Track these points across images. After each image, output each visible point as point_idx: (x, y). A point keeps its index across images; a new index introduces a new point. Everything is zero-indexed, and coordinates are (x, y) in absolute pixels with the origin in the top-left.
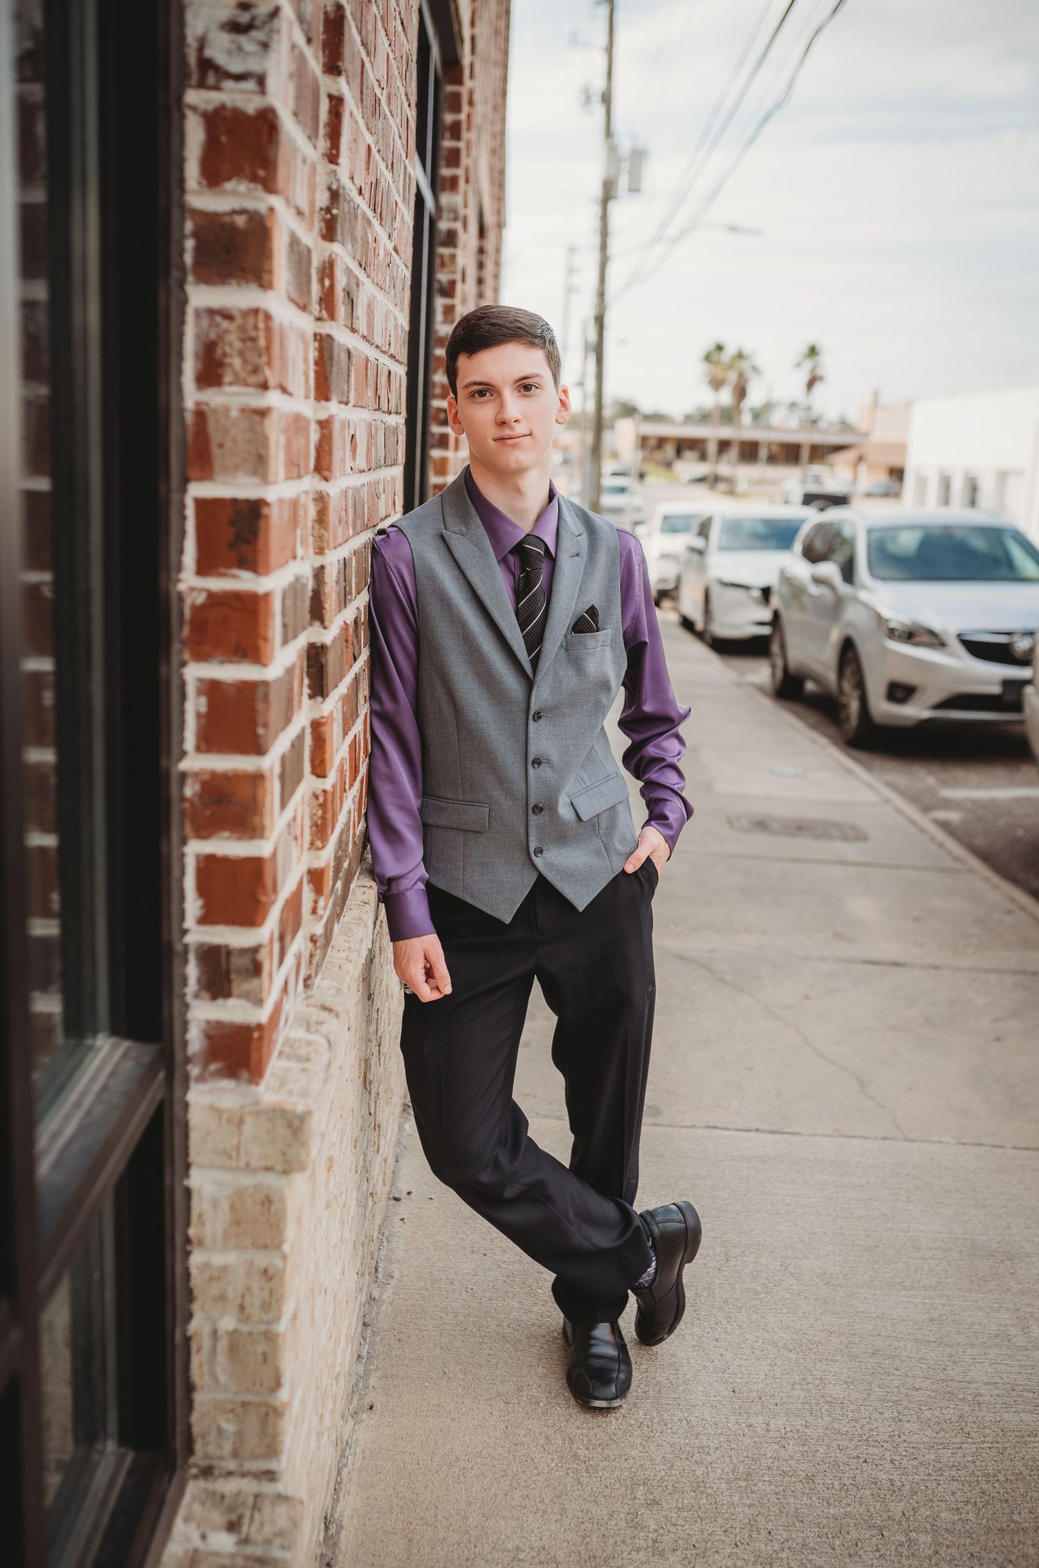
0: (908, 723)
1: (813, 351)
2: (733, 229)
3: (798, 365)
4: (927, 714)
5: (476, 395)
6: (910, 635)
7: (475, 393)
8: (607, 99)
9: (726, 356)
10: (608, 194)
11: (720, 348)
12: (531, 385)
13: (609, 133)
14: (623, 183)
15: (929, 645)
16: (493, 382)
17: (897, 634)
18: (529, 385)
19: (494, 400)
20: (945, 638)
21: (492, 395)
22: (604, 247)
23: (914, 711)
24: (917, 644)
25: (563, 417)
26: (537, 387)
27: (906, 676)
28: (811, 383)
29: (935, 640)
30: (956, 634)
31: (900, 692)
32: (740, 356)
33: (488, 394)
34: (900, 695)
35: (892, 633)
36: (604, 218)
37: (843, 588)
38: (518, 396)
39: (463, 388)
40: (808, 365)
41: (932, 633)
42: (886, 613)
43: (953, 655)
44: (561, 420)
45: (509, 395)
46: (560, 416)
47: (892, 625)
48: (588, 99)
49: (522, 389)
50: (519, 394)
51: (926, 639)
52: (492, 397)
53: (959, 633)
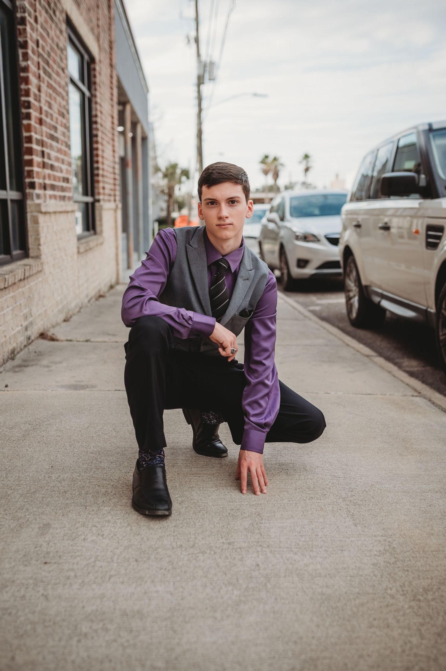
0: (307, 277)
1: (306, 157)
2: (255, 95)
3: (300, 162)
4: (314, 272)
5: (210, 204)
6: (305, 238)
7: (209, 203)
8: (197, 40)
9: (270, 159)
10: (200, 81)
11: (267, 157)
12: (235, 201)
13: (199, 55)
14: (207, 76)
15: (313, 241)
16: (217, 199)
17: (299, 237)
18: (233, 201)
19: (217, 206)
20: (319, 237)
21: (217, 204)
22: (200, 105)
23: (309, 271)
24: (308, 241)
25: (249, 215)
26: (237, 202)
27: (304, 256)
28: (307, 170)
29: (315, 239)
30: (324, 235)
31: (302, 263)
32: (275, 159)
33: (215, 204)
34: (302, 264)
35: (297, 238)
36: (199, 92)
37: (280, 223)
38: (228, 206)
39: (204, 200)
40: (304, 162)
41: (314, 236)
42: (295, 229)
43: (323, 244)
44: (248, 216)
45: (223, 205)
46: (248, 215)
47: (298, 234)
48: (189, 41)
49: (230, 203)
50: (229, 205)
51: (312, 238)
52: (216, 205)
53: (325, 235)
